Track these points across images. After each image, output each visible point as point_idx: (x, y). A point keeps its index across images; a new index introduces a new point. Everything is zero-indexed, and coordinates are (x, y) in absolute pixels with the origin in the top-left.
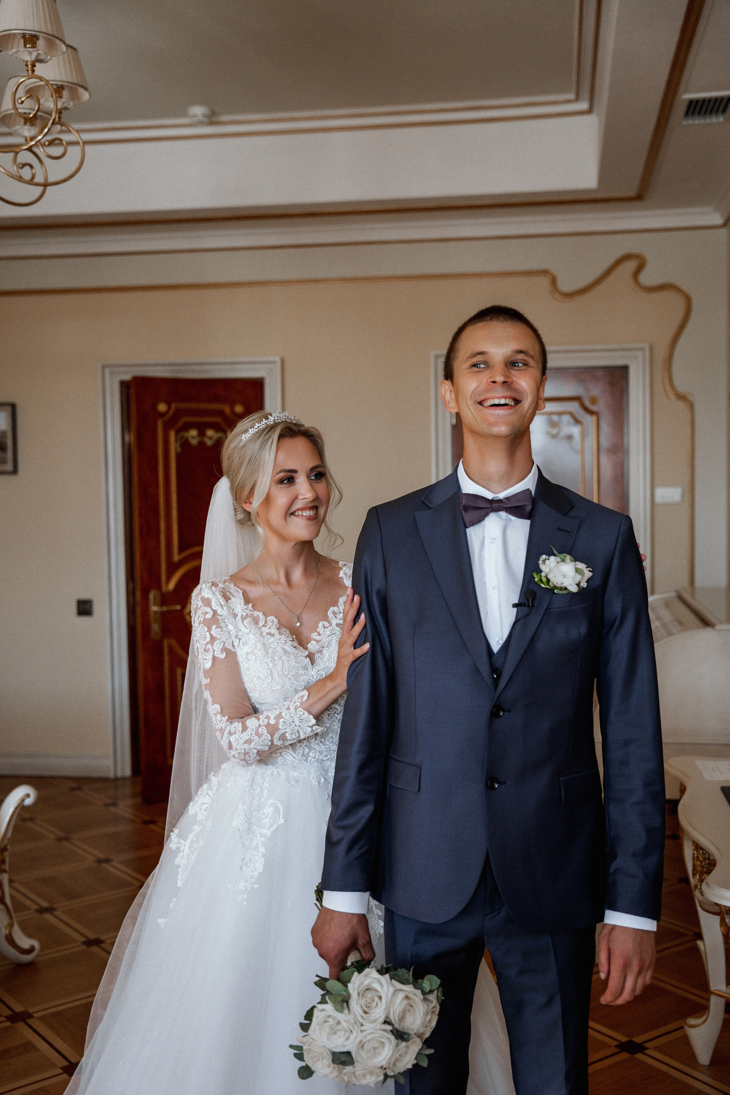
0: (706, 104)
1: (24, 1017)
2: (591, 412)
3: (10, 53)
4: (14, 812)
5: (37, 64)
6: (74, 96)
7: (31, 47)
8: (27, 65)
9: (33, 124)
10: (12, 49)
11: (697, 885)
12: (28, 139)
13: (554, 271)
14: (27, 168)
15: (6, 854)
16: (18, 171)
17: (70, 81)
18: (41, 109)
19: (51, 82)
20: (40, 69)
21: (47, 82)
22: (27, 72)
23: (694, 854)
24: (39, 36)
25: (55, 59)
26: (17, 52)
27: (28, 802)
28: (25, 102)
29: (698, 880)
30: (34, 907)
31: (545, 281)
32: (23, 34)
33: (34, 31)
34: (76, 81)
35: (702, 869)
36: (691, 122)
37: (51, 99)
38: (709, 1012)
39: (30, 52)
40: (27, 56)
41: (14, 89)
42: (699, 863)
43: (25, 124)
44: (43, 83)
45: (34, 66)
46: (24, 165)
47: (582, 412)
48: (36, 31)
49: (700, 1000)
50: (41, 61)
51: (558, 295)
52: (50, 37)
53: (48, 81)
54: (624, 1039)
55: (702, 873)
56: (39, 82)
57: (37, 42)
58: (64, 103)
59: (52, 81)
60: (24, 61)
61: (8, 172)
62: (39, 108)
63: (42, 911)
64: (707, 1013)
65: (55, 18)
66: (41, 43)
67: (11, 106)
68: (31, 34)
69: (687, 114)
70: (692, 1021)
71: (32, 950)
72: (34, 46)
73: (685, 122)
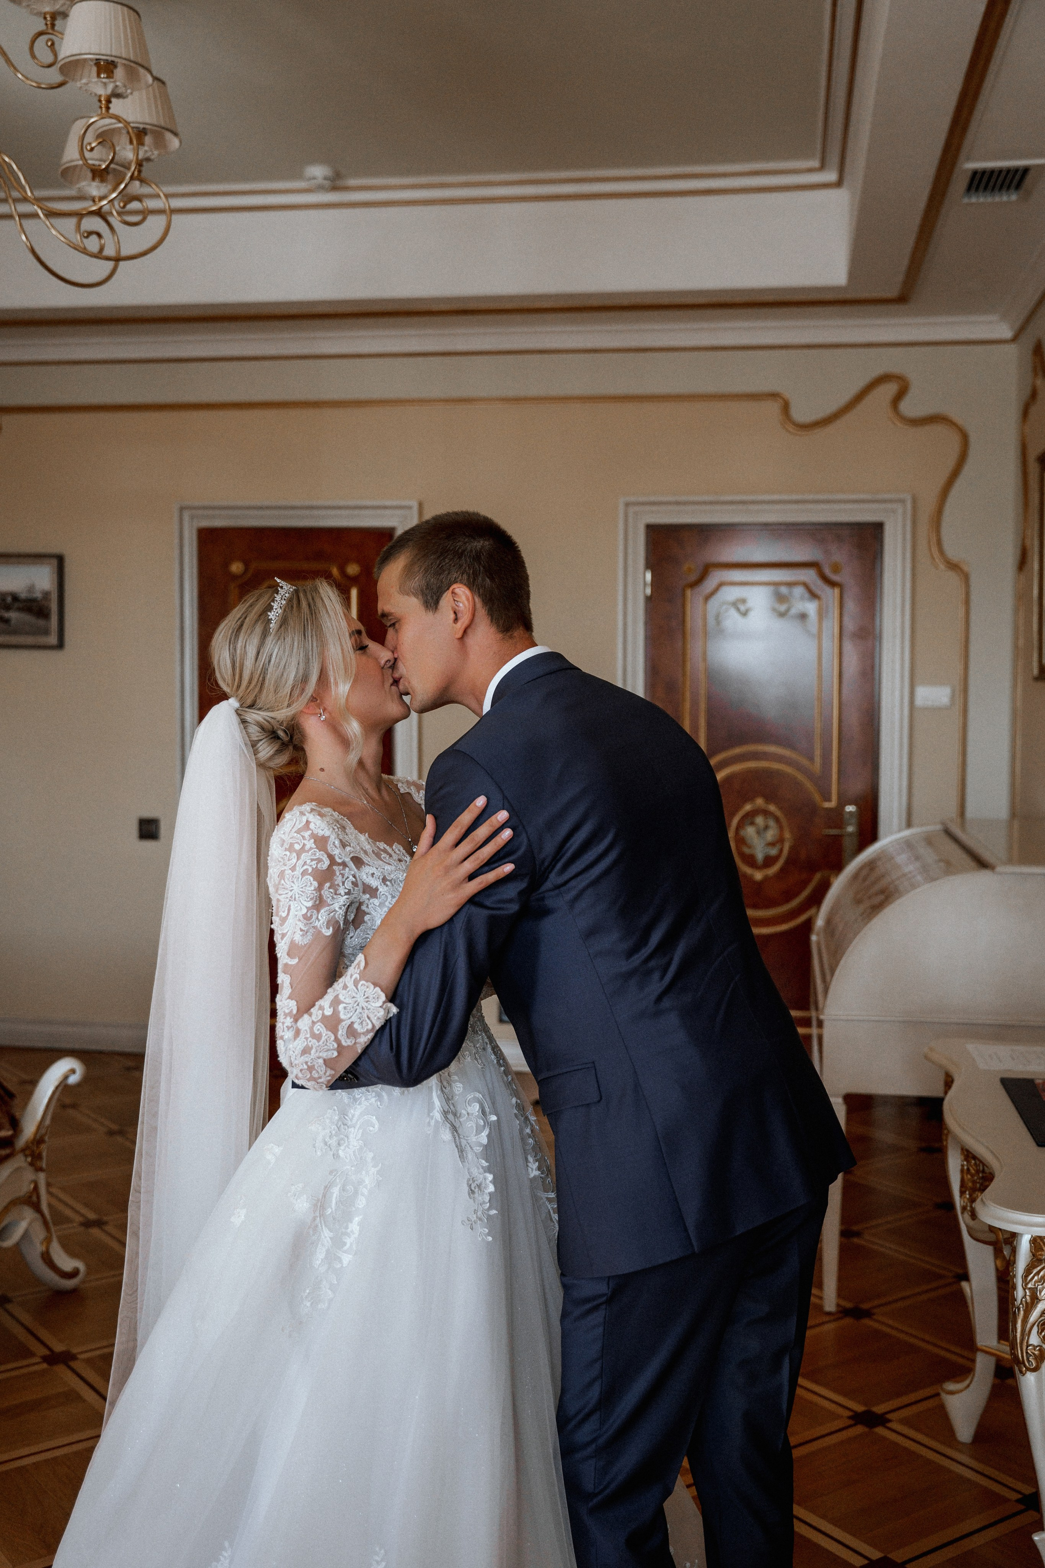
0: (995, 175)
1: (65, 1359)
2: (832, 584)
3: (78, 84)
4: (54, 1093)
5: (113, 100)
6: (160, 142)
7: (107, 78)
8: (100, 101)
9: (103, 180)
10: (81, 79)
11: (967, 1206)
12: (97, 200)
13: (787, 395)
14: (94, 238)
15: (43, 1147)
16: (82, 242)
17: (156, 123)
18: (115, 160)
19: (132, 125)
20: (117, 106)
21: (127, 123)
22: (100, 110)
23: (963, 1166)
24: (117, 62)
25: (136, 93)
26: (87, 84)
27: (73, 1079)
28: (96, 149)
29: (968, 1199)
30: (78, 1219)
31: (773, 408)
32: (97, 60)
33: (112, 56)
34: (163, 124)
35: (973, 1184)
36: (974, 200)
37: (129, 147)
38: (974, 1375)
39: (105, 84)
40: (100, 88)
41: (83, 132)
42: (969, 1177)
43: (93, 179)
44: (120, 125)
45: (109, 101)
46: (90, 233)
47: (820, 582)
48: (115, 57)
49: (961, 1361)
50: (118, 96)
51: (791, 428)
52: (132, 64)
53: (129, 123)
54: (860, 1408)
55: (973, 1190)
56: (115, 124)
57: (115, 71)
58: (146, 151)
59: (133, 123)
60: (96, 95)
61: (70, 241)
62: (113, 158)
63: (88, 1224)
64: (972, 1375)
65: (140, 41)
66: (119, 72)
67: (77, 156)
68: (107, 60)
69: (969, 189)
70: (951, 1386)
71: (74, 1274)
72: (110, 74)
73: (966, 200)
